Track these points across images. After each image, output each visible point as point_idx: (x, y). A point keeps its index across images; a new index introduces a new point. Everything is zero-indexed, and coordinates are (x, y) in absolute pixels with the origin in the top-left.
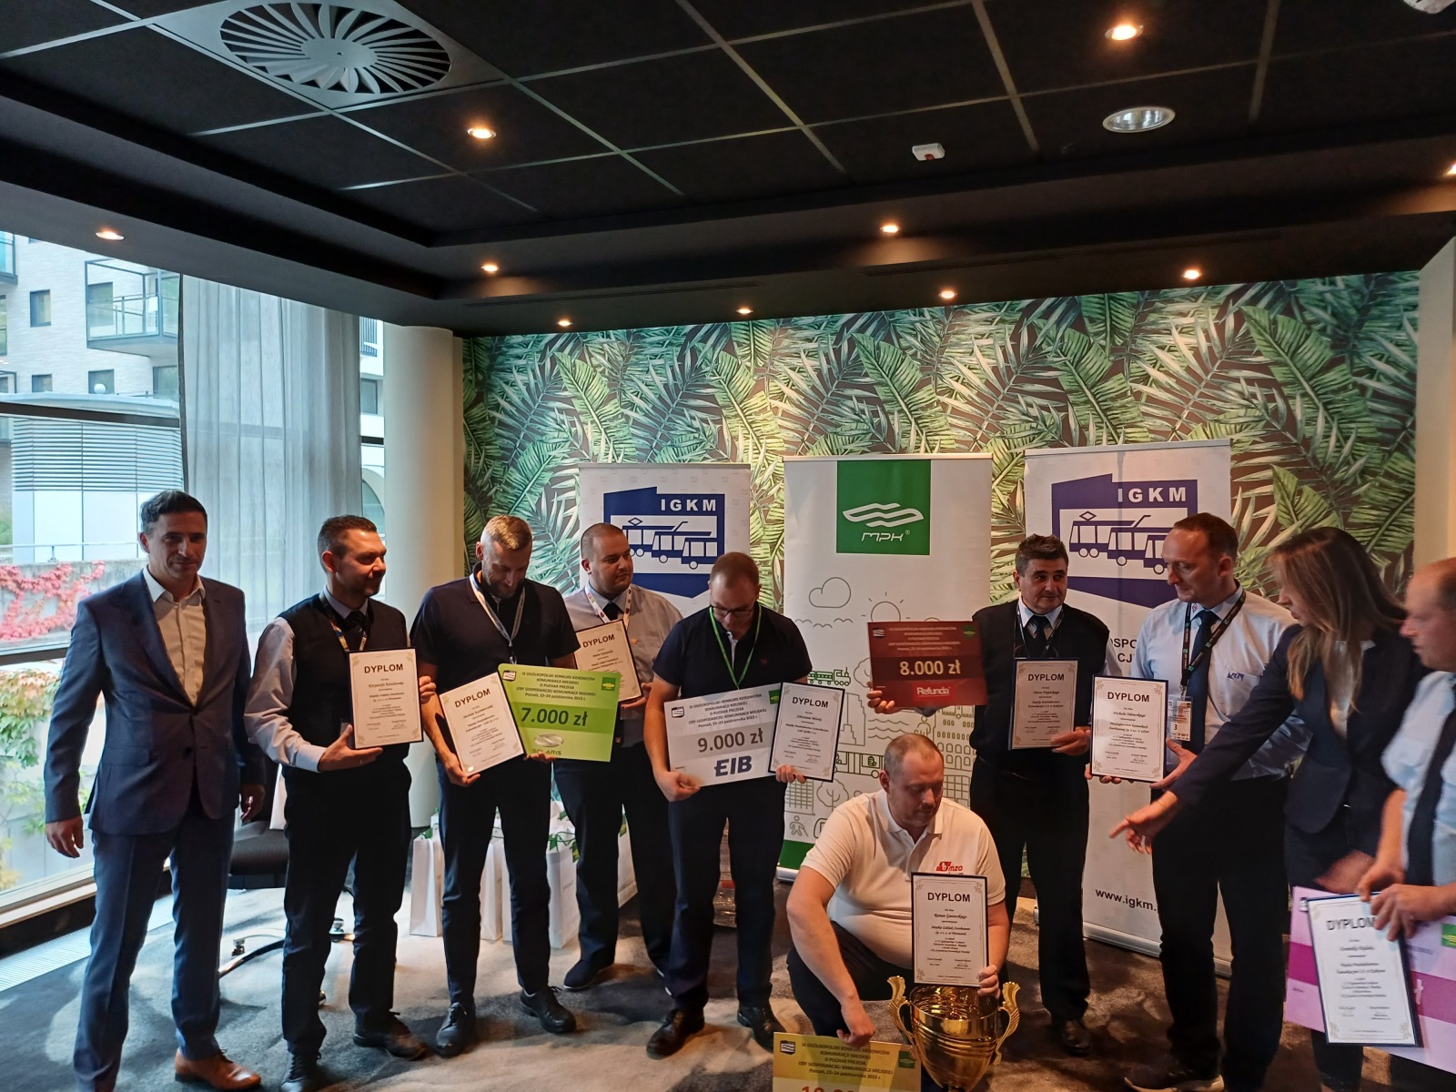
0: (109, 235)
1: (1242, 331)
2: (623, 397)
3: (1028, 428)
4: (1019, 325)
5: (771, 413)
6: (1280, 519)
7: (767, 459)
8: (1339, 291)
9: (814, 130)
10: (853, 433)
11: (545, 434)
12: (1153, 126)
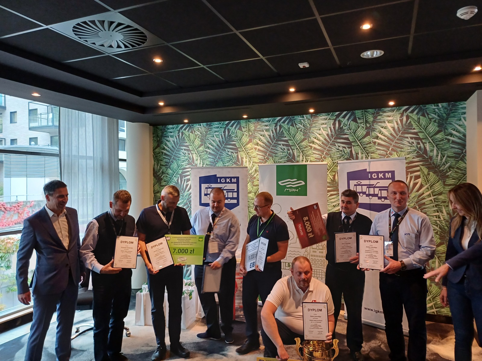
0: (36, 95)
1: (408, 122)
2: (205, 145)
3: (339, 154)
4: (335, 120)
5: (254, 150)
6: (423, 183)
7: (253, 165)
8: (440, 108)
9: (267, 59)
10: (281, 156)
11: (180, 157)
12: (377, 56)
